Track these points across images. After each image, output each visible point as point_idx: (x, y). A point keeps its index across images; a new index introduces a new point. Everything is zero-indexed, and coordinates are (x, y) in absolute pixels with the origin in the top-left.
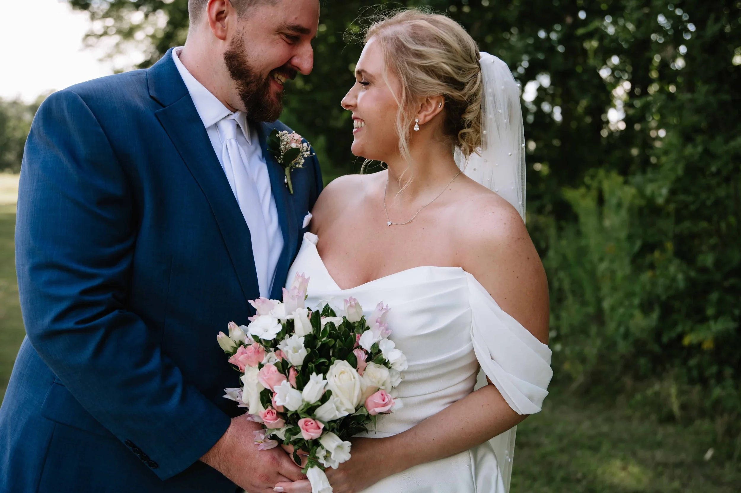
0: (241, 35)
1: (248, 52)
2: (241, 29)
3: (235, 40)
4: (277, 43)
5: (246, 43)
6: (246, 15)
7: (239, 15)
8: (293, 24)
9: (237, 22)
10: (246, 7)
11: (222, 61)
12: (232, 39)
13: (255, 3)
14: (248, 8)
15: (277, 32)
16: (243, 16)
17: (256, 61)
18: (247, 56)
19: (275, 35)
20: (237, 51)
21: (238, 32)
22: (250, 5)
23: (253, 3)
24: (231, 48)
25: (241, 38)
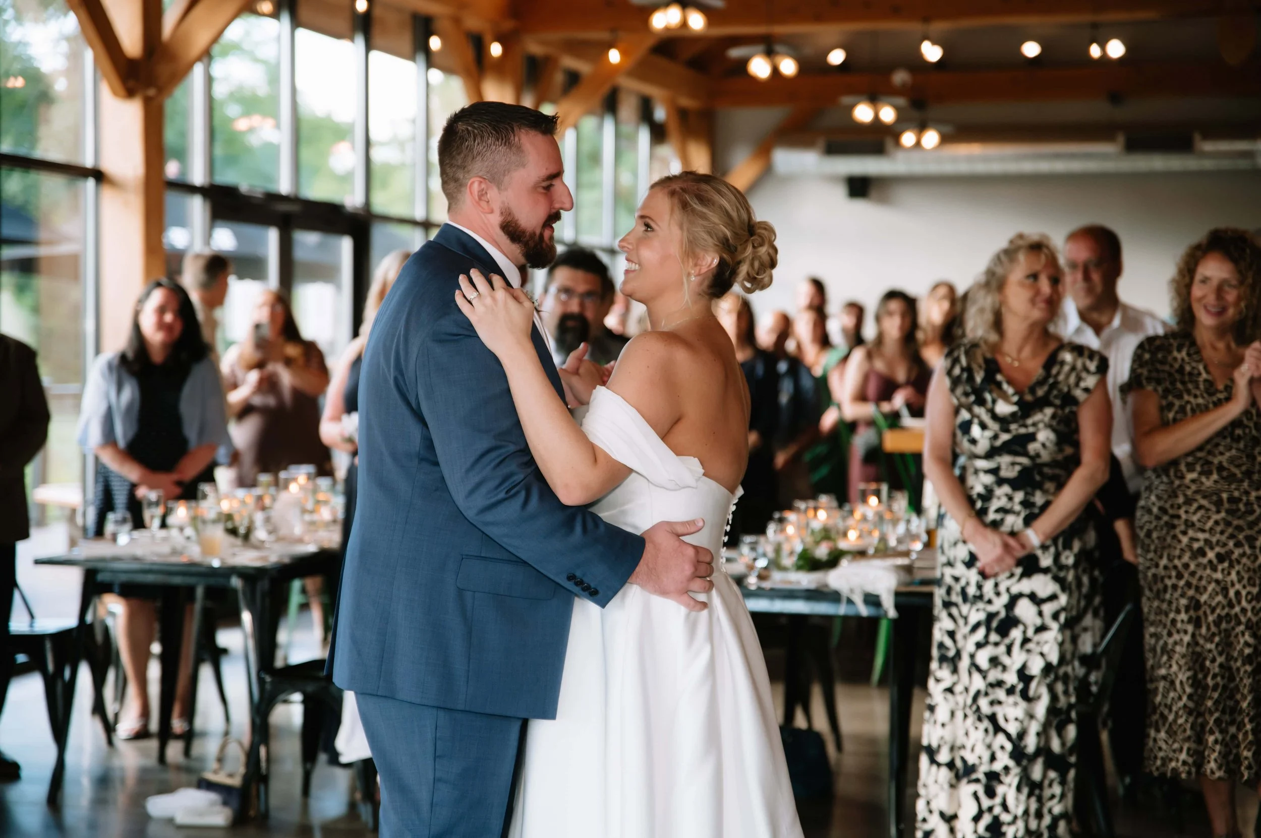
0: (506, 204)
6: (504, 186)
7: (499, 188)
11: (499, 231)
12: (500, 209)
18: (518, 220)
19: (534, 193)
20: (509, 219)
21: (503, 203)
22: (504, 175)
23: (506, 173)
24: (503, 218)
25: (507, 207)
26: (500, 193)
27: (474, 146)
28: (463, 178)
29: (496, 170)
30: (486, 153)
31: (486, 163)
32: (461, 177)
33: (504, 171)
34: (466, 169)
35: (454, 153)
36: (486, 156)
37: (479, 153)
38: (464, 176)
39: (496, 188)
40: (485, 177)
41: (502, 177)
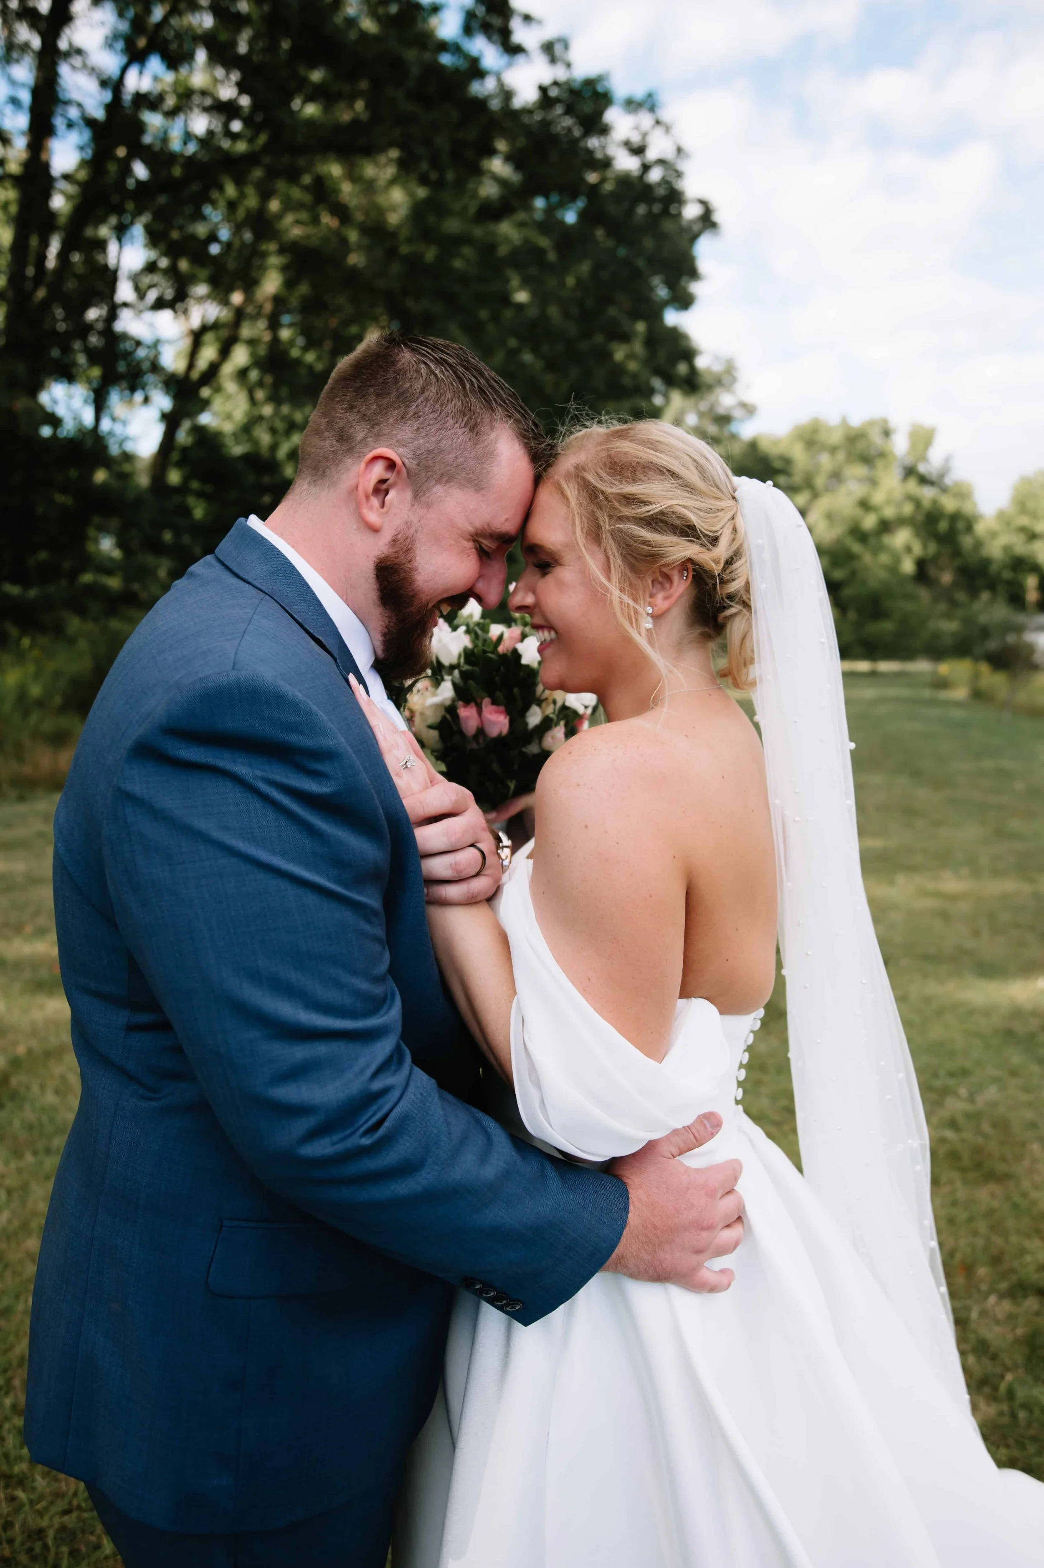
0: (412, 530)
1: (420, 563)
2: (415, 519)
3: (399, 536)
4: (469, 556)
5: (418, 545)
6: (428, 497)
7: (416, 496)
8: (498, 530)
9: (410, 505)
10: (431, 484)
11: (368, 568)
12: (396, 533)
13: (447, 482)
14: (434, 486)
15: (472, 536)
16: (423, 499)
17: (430, 581)
18: (416, 569)
19: (468, 540)
20: (402, 559)
21: (408, 525)
22: (438, 481)
23: (445, 479)
24: (392, 551)
25: (411, 536)
26: (413, 506)
27: (418, 398)
28: (360, 442)
29: (430, 463)
30: (432, 422)
31: (422, 441)
32: (360, 436)
33: (442, 475)
34: (377, 429)
35: (372, 389)
36: (428, 428)
37: (417, 415)
38: (364, 439)
39: (408, 495)
40: (406, 461)
41: (433, 483)
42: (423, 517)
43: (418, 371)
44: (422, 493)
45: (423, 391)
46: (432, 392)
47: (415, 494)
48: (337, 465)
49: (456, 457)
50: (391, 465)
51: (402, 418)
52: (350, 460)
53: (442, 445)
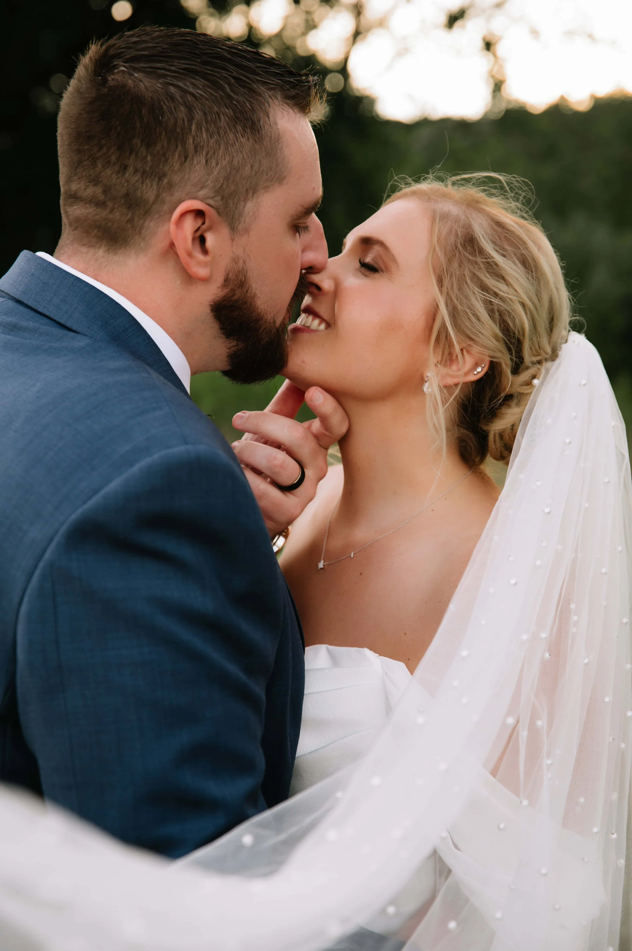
0: (241, 263)
2: (239, 251)
3: (231, 274)
6: (244, 222)
7: (233, 228)
9: (230, 239)
10: (241, 207)
12: (226, 273)
14: (244, 207)
16: (240, 227)
20: (238, 293)
21: (235, 260)
23: (250, 193)
24: (226, 291)
25: (242, 269)
27: (189, 130)
29: (233, 188)
30: (216, 146)
31: (216, 171)
32: (150, 196)
33: (247, 191)
34: (166, 181)
36: (215, 154)
37: (197, 149)
38: (157, 196)
39: (225, 231)
40: (211, 202)
41: (242, 204)
42: (247, 245)
43: (172, 98)
44: (237, 222)
45: (191, 118)
46: (198, 115)
47: (231, 227)
48: (140, 232)
49: (252, 167)
50: (199, 214)
51: (186, 158)
52: (152, 224)
53: (235, 163)
